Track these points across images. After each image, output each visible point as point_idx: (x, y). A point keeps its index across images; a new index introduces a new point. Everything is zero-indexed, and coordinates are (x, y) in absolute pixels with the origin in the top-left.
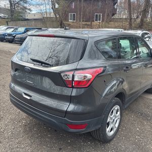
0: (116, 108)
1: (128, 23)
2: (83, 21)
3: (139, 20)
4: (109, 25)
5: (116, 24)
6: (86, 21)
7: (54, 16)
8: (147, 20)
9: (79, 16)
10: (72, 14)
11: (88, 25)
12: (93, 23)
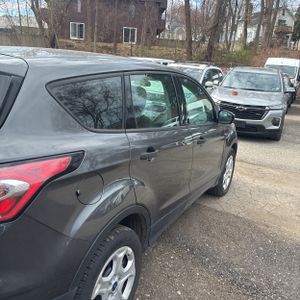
0: (122, 255)
1: (185, 50)
2: (99, 40)
3: (205, 46)
4: (151, 52)
5: (165, 50)
6: (105, 41)
7: (37, 25)
8: (218, 47)
9: (90, 28)
10: (78, 24)
11: (109, 49)
12: (119, 44)
